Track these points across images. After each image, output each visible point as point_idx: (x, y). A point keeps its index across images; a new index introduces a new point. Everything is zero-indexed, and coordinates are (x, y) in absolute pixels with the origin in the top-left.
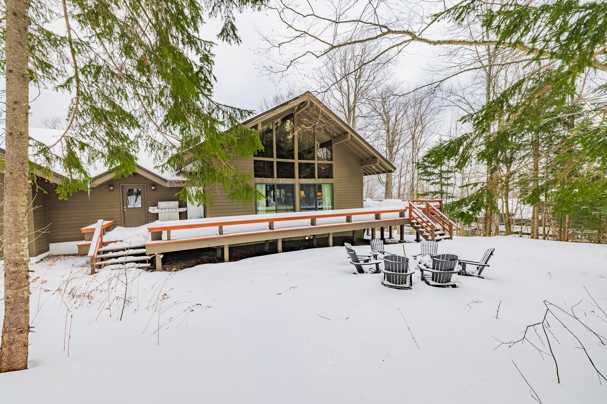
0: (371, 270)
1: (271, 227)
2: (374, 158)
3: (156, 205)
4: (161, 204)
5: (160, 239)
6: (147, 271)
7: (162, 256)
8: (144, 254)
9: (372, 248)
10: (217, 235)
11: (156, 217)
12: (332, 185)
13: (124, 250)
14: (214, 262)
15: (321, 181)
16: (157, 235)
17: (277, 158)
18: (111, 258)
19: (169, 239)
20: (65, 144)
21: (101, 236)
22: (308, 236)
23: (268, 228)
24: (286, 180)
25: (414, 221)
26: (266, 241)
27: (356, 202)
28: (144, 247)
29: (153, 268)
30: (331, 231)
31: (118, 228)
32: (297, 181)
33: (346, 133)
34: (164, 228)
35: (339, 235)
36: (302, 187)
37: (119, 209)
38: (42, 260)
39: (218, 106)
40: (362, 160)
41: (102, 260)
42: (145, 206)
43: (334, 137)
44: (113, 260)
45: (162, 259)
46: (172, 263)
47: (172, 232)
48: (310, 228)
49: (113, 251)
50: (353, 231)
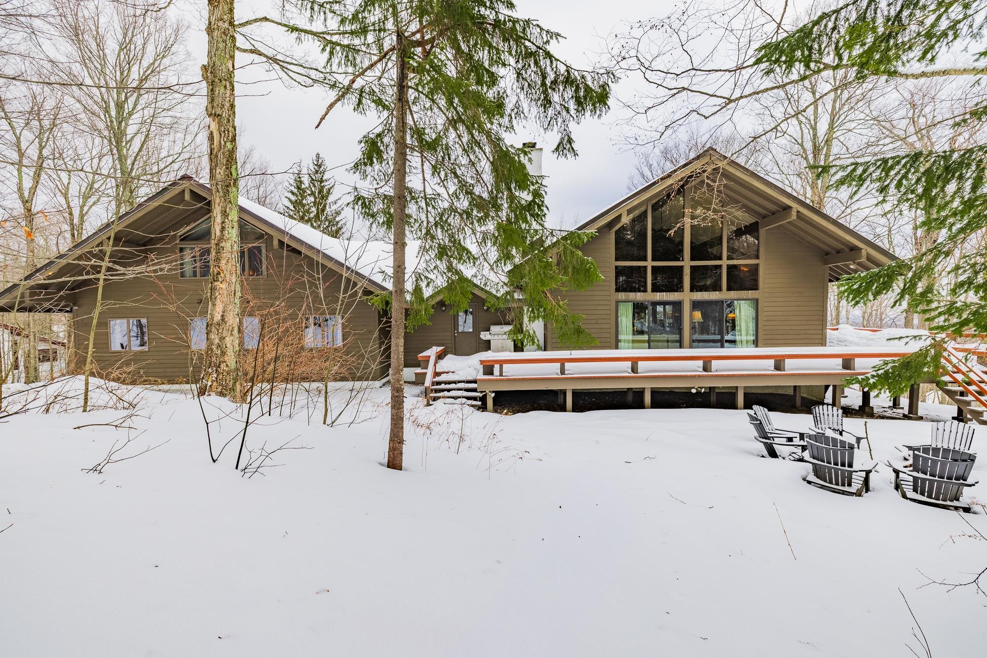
0: (793, 455)
1: (634, 369)
2: (854, 249)
3: (488, 330)
4: (494, 329)
5: (492, 374)
6: (478, 410)
7: (493, 395)
8: (474, 390)
9: (816, 421)
10: (557, 374)
11: (487, 346)
12: (756, 302)
13: (455, 382)
14: (554, 410)
15: (733, 294)
16: (488, 369)
17: (653, 260)
18: (443, 390)
19: (501, 375)
20: (414, 279)
21: (435, 365)
22: (695, 387)
23: (630, 370)
24: (666, 295)
25: (947, 378)
26: (628, 389)
27: (809, 332)
28: (475, 382)
29: (483, 408)
30: (741, 384)
31: (449, 356)
32: (686, 296)
33: (787, 208)
34: (497, 362)
35: (767, 391)
36: (696, 305)
37: (449, 334)
38: (384, 385)
39: (552, 233)
40: (827, 254)
41: (436, 391)
42: (477, 329)
43: (764, 217)
44: (446, 394)
45: (494, 398)
46: (505, 405)
47: (505, 366)
48: (699, 376)
49: (446, 383)
50: (795, 387)
